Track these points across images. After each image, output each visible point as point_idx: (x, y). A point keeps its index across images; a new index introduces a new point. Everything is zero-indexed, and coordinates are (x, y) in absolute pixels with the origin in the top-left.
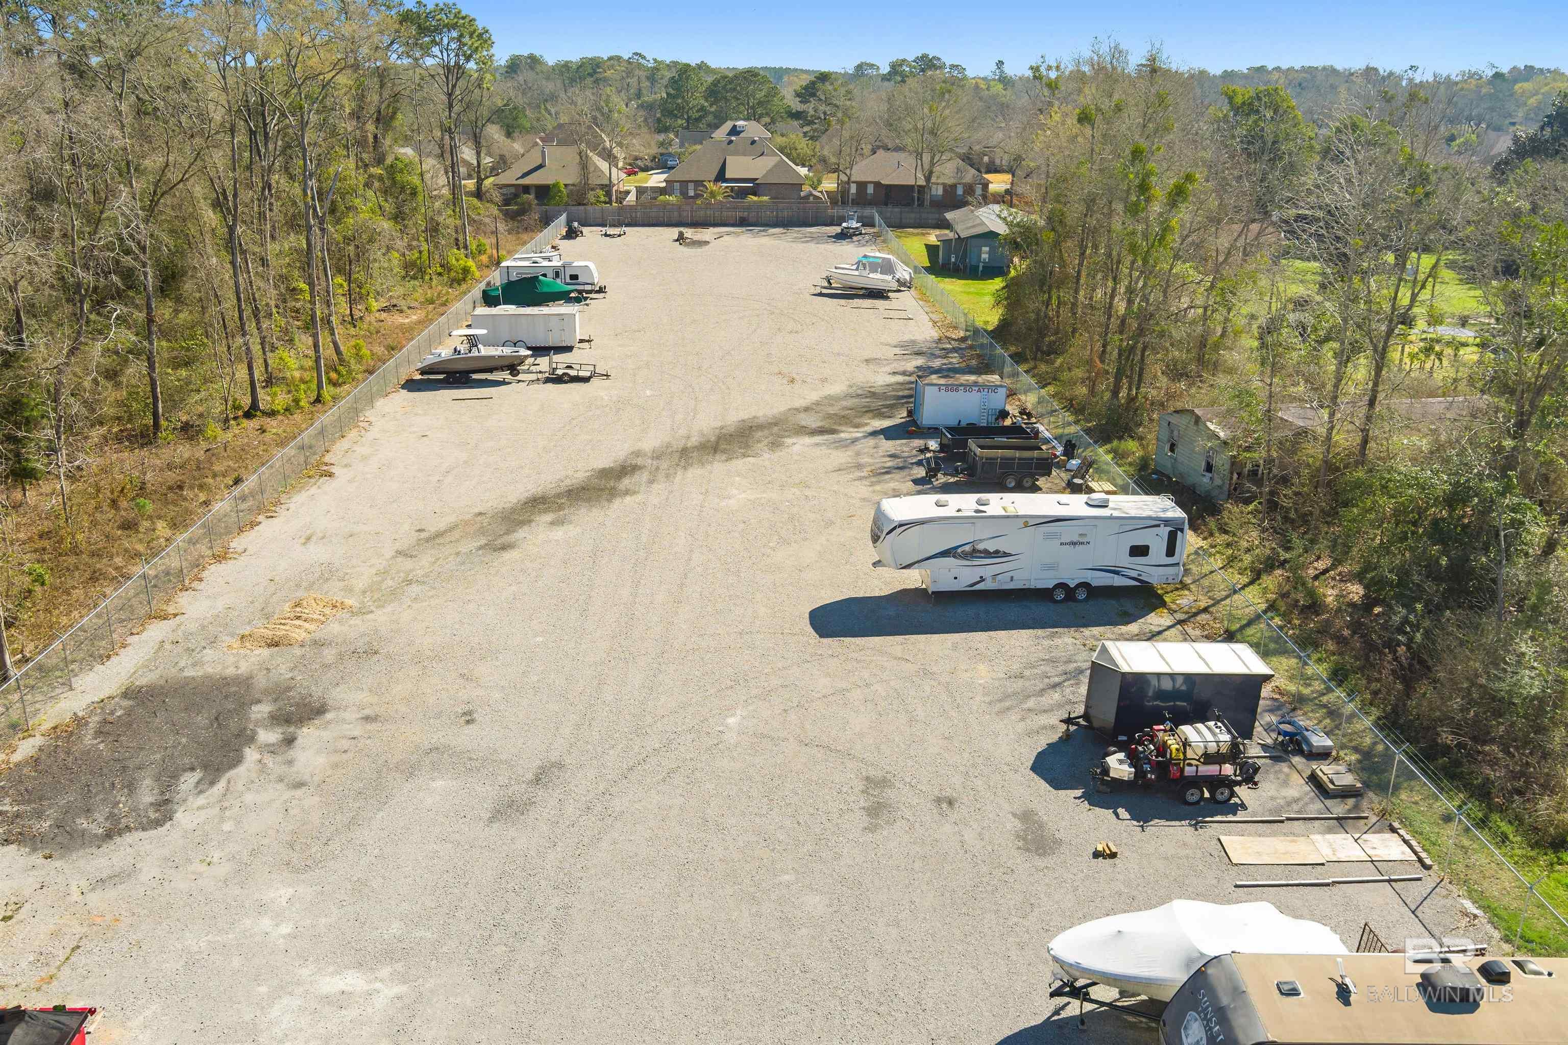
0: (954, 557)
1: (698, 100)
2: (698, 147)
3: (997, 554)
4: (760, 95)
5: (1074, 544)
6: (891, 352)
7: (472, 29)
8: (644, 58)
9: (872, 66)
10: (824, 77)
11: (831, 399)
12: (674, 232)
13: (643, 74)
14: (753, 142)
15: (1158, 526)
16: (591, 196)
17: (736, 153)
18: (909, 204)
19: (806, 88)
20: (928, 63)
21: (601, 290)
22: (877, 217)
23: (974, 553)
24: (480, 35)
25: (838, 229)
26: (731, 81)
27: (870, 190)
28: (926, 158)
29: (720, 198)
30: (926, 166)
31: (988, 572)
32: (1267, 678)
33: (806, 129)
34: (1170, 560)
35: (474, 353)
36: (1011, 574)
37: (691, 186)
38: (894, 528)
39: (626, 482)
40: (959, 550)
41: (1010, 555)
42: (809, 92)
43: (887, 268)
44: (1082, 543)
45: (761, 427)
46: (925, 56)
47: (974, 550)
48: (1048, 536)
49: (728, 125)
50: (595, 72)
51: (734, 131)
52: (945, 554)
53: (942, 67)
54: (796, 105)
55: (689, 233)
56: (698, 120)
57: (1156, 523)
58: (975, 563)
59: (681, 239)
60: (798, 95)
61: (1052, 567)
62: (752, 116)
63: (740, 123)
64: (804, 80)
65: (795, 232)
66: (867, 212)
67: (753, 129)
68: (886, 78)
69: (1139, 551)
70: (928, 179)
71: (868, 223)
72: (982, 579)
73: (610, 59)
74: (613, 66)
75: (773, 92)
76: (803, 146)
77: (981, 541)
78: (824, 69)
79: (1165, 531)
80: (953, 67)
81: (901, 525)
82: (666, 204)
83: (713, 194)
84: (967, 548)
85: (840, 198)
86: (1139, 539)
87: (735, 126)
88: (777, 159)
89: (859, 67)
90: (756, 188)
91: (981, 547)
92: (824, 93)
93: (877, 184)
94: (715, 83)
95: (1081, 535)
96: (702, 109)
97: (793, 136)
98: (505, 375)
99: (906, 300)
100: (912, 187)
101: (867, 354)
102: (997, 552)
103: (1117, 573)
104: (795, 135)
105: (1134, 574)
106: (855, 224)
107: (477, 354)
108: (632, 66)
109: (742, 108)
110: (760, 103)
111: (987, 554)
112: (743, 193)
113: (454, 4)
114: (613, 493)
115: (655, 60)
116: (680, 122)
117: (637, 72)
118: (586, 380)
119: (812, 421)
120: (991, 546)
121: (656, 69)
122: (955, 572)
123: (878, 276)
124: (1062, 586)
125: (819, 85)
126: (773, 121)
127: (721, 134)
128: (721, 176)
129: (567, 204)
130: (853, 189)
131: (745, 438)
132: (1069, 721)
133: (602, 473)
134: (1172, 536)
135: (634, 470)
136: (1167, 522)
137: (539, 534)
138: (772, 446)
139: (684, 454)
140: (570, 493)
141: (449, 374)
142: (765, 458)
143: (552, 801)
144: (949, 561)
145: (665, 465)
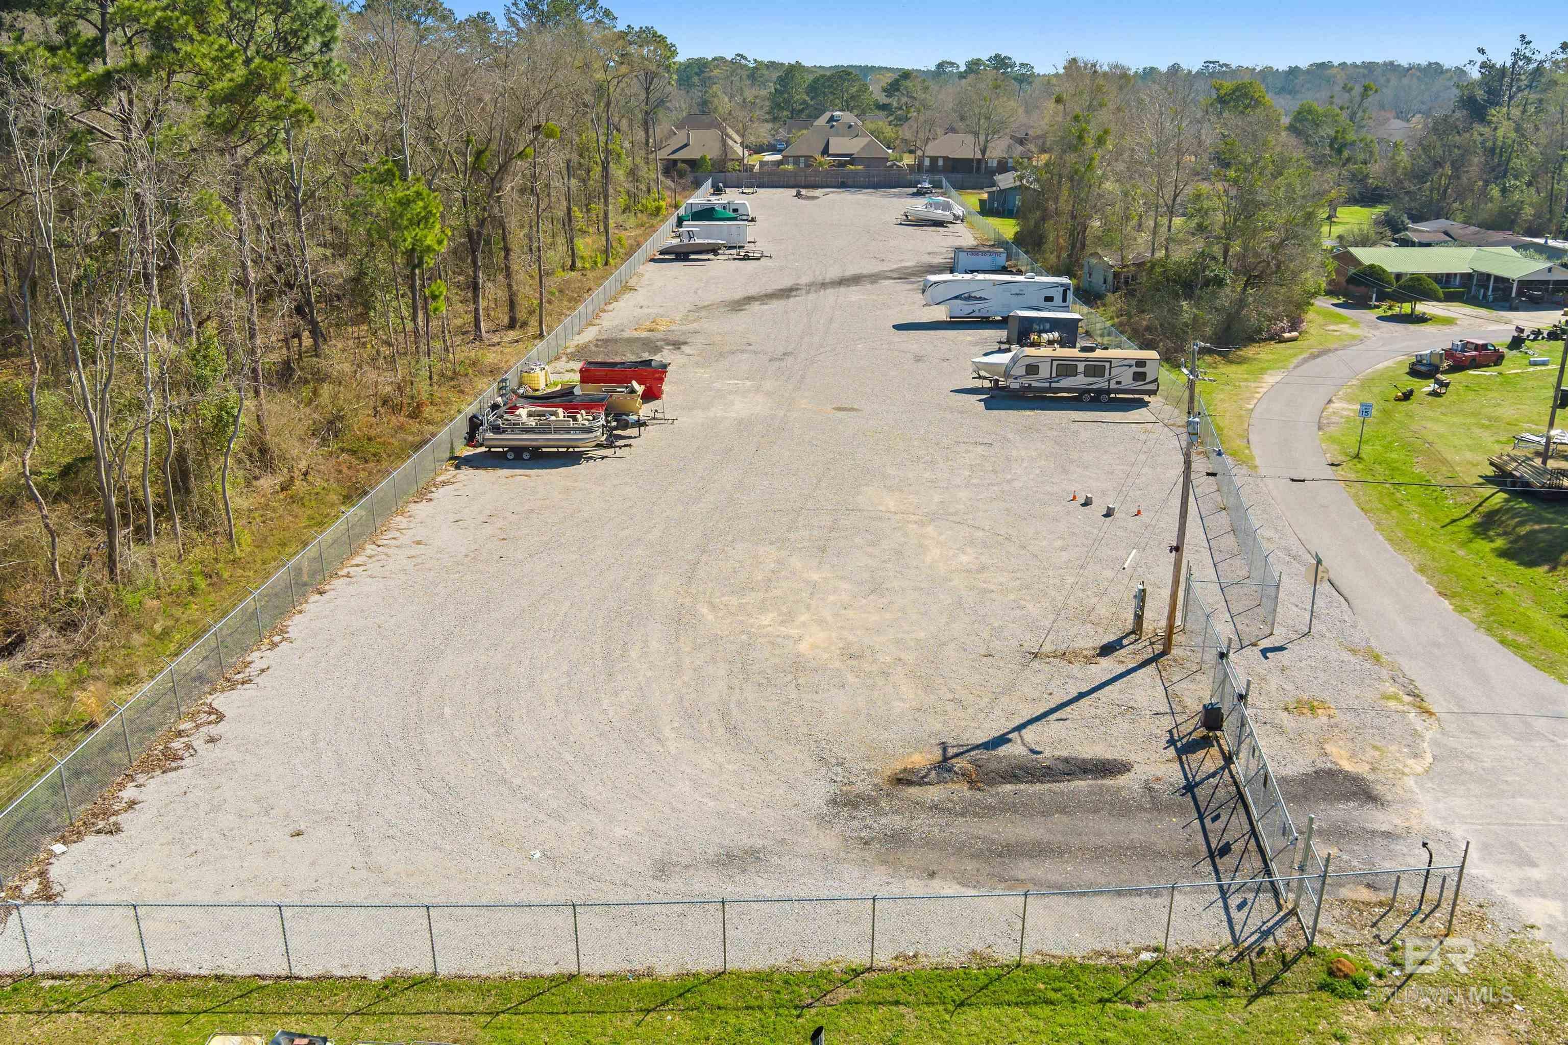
0: (961, 299)
1: (800, 95)
2: (805, 132)
3: (980, 299)
4: (853, 90)
5: (1018, 294)
6: (944, 250)
7: (665, 43)
8: (746, 59)
9: (952, 64)
10: (906, 75)
11: (906, 268)
12: (794, 191)
13: (745, 74)
14: (850, 126)
16: (730, 165)
17: (837, 135)
18: (970, 171)
19: (891, 85)
20: (1000, 62)
21: (753, 220)
22: (944, 182)
23: (969, 298)
24: (669, 48)
25: (915, 190)
26: (829, 79)
27: (940, 163)
28: (982, 138)
29: (826, 166)
30: (982, 143)
31: (976, 308)
32: (1080, 320)
33: (891, 118)
35: (692, 241)
37: (802, 160)
38: (931, 285)
39: (794, 293)
42: (893, 88)
43: (947, 207)
44: (1021, 294)
45: (865, 276)
46: (997, 56)
47: (969, 296)
48: (1004, 290)
49: (827, 115)
50: (703, 72)
51: (832, 119)
52: (956, 298)
53: (1012, 66)
54: (883, 99)
55: (804, 192)
56: (801, 111)
57: (1057, 285)
58: (970, 303)
59: (798, 195)
60: (885, 90)
61: (1006, 306)
62: (847, 108)
63: (838, 113)
64: (889, 78)
65: (882, 191)
66: (937, 177)
67: (847, 117)
68: (962, 76)
70: (983, 152)
71: (937, 185)
72: (974, 311)
73: (714, 59)
74: (717, 66)
75: (864, 89)
76: (889, 132)
77: (973, 292)
78: (908, 66)
79: (1061, 289)
80: (1022, 65)
81: (934, 283)
82: (785, 171)
83: (821, 164)
84: (964, 295)
85: (918, 168)
87: (832, 116)
88: (867, 140)
89: (940, 66)
90: (853, 160)
91: (973, 295)
92: (906, 87)
93: (946, 159)
94: (816, 80)
95: (1021, 290)
96: (805, 102)
97: (880, 123)
98: (711, 256)
99: (959, 227)
100: (972, 160)
101: (930, 250)
104: (881, 123)
106: (927, 185)
107: (694, 242)
108: (735, 66)
109: (837, 101)
110: (853, 97)
111: (976, 298)
112: (842, 165)
114: (788, 297)
115: (755, 60)
116: (785, 113)
117: (739, 71)
118: (758, 259)
119: (895, 275)
120: (978, 295)
121: (756, 68)
123: (940, 211)
125: (903, 82)
126: (863, 112)
127: (822, 121)
128: (825, 152)
129: (711, 172)
130: (927, 162)
131: (856, 280)
132: (1000, 342)
133: (781, 290)
134: (1065, 292)
135: (797, 289)
136: (1062, 285)
137: (756, 307)
138: (872, 283)
139: (824, 285)
140: (766, 296)
141: (677, 254)
142: (869, 286)
143: (791, 359)
144: (958, 301)
145: (813, 289)
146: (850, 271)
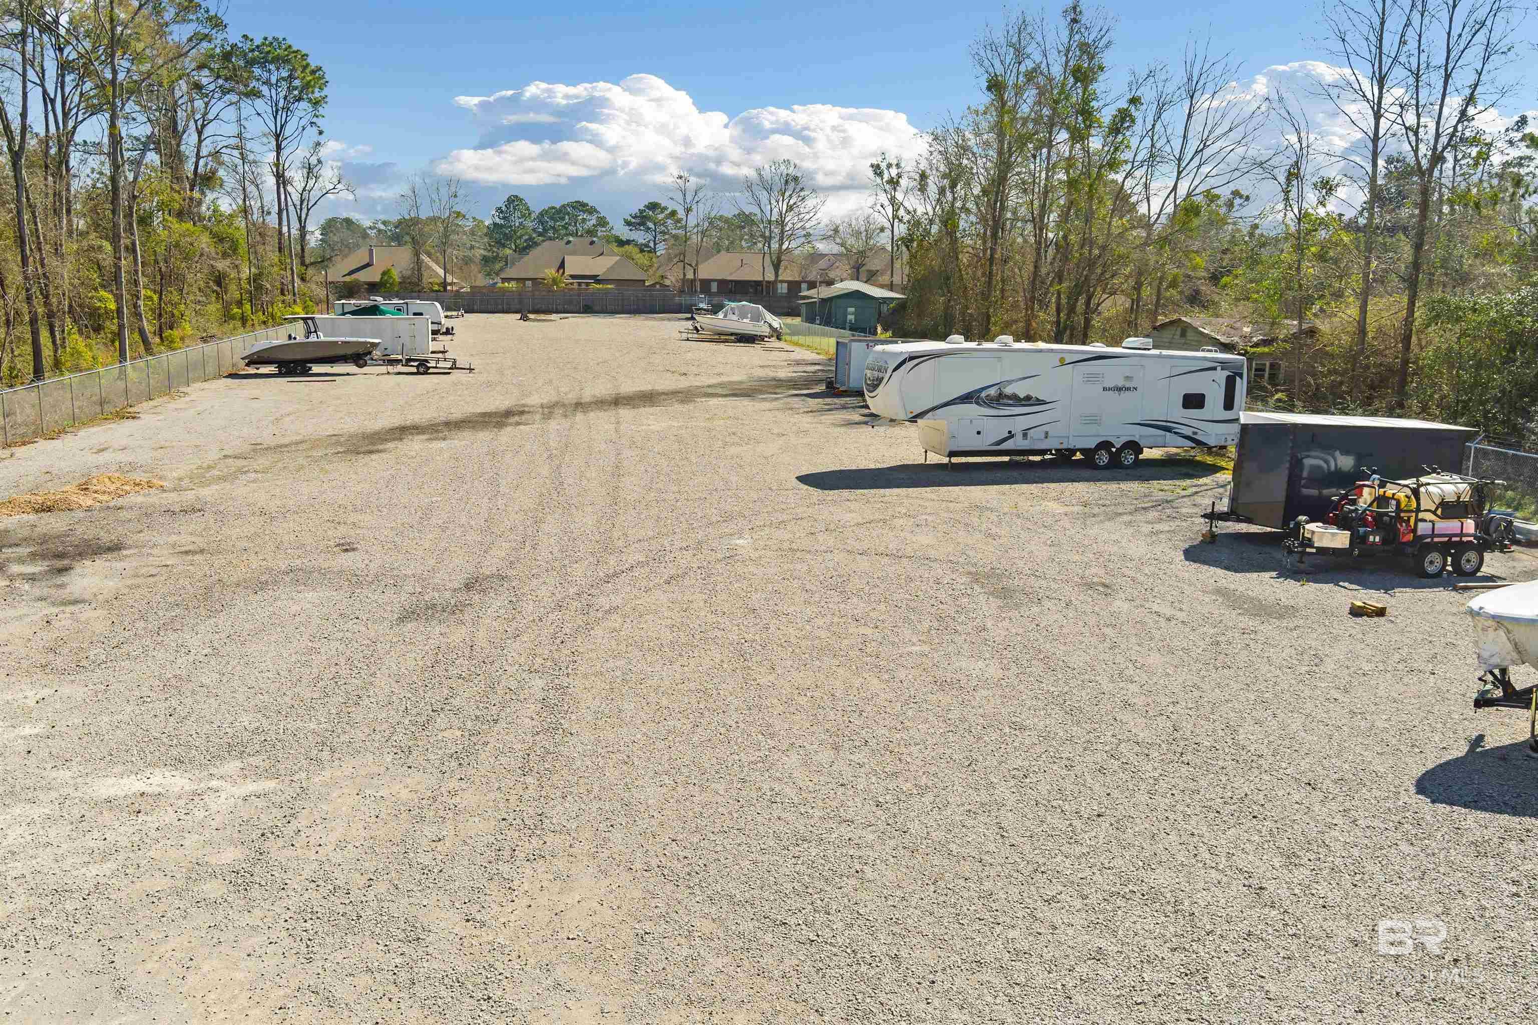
0: (977, 403)
3: (1028, 401)
5: (1119, 389)
7: (304, 63)
14: (592, 243)
15: (1215, 369)
17: (574, 253)
23: (1001, 399)
24: (313, 72)
29: (562, 285)
34: (1229, 415)
35: (313, 338)
36: (1045, 428)
37: (528, 283)
38: (903, 363)
39: (516, 419)
40: (983, 395)
41: (1044, 403)
43: (757, 316)
44: (1128, 389)
47: (1001, 396)
48: (1091, 378)
52: (966, 398)
57: (1211, 365)
58: (1002, 413)
61: (1093, 420)
69: (1194, 401)
70: (777, 272)
72: (1011, 435)
77: (1010, 382)
79: (1221, 375)
81: (912, 358)
83: (555, 281)
84: (992, 392)
86: (1194, 385)
88: (616, 259)
90: (599, 281)
91: (1008, 390)
93: (722, 283)
95: (1127, 378)
100: (758, 282)
102: (1028, 398)
103: (1168, 429)
105: (1188, 431)
107: (315, 339)
111: (1017, 400)
112: (584, 286)
113: (284, 39)
114: (500, 425)
118: (446, 373)
120: (1021, 390)
122: (979, 425)
124: (1105, 445)
128: (562, 275)
131: (648, 398)
132: (1212, 516)
133: (484, 415)
134: (1230, 384)
135: (522, 413)
136: (1224, 364)
137: (415, 445)
138: (682, 402)
139: (580, 406)
140: (447, 424)
141: (281, 364)
142: (678, 407)
143: (497, 603)
144: (971, 409)
145: (559, 411)
146: (628, 387)
